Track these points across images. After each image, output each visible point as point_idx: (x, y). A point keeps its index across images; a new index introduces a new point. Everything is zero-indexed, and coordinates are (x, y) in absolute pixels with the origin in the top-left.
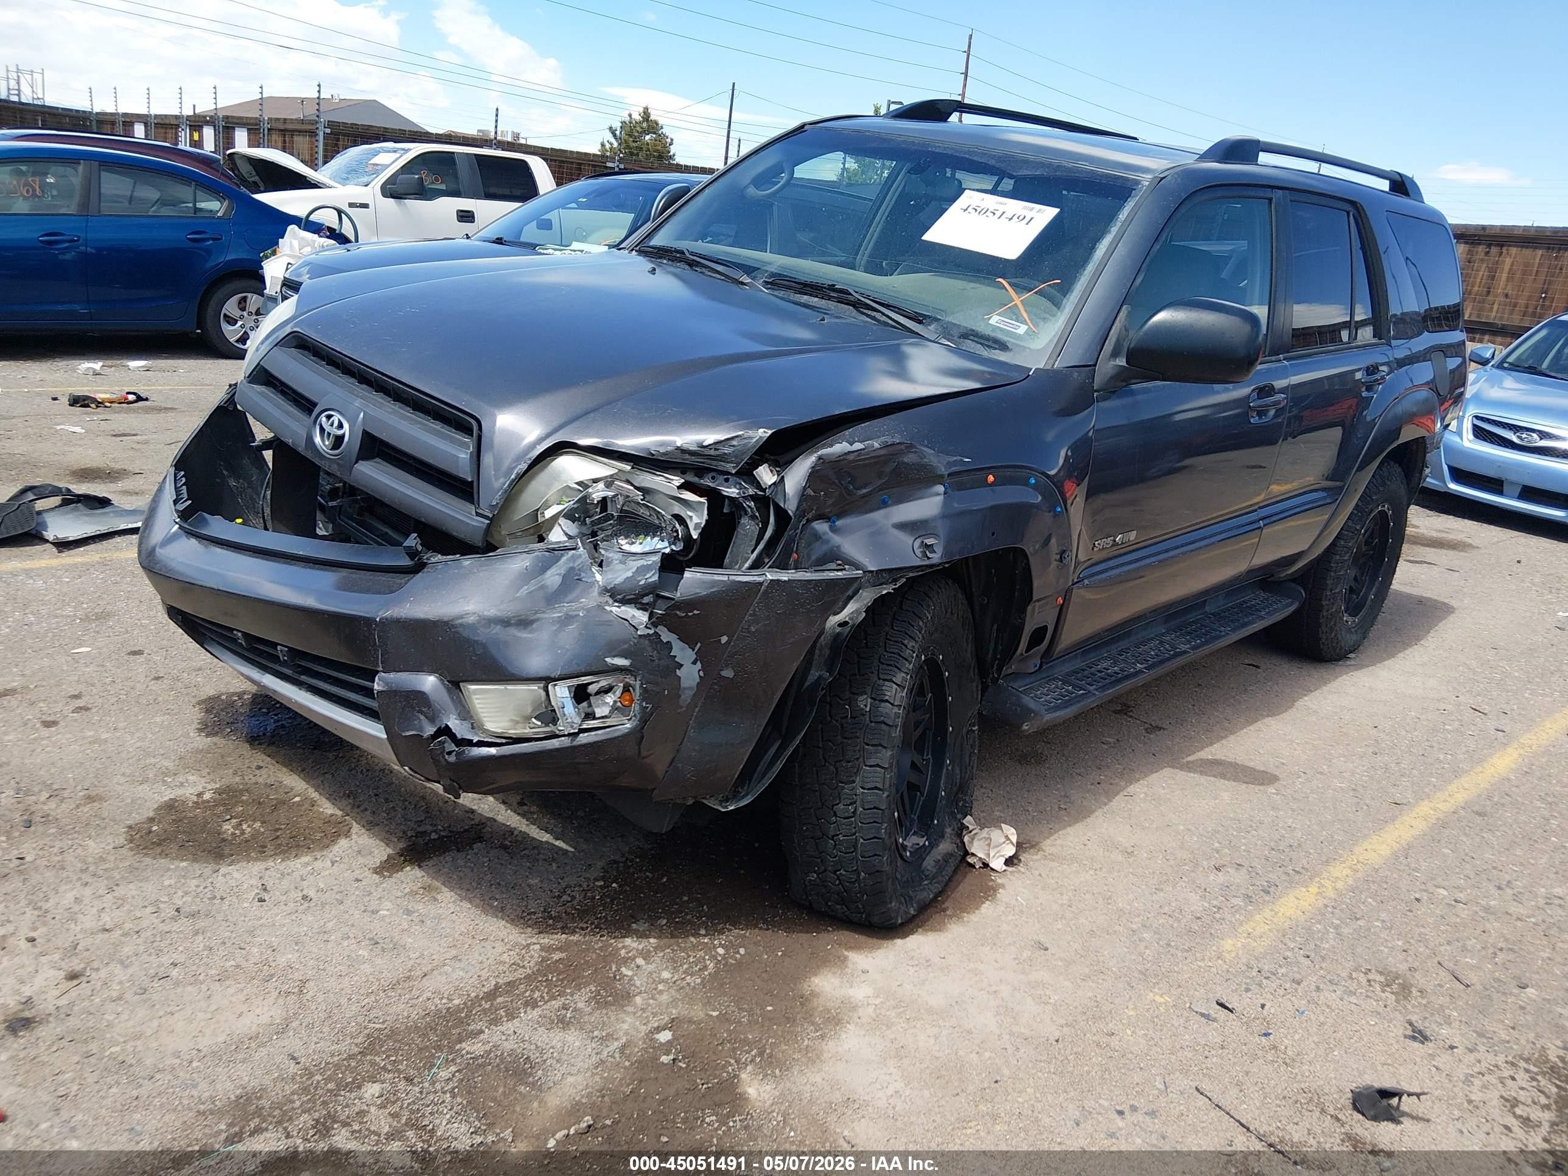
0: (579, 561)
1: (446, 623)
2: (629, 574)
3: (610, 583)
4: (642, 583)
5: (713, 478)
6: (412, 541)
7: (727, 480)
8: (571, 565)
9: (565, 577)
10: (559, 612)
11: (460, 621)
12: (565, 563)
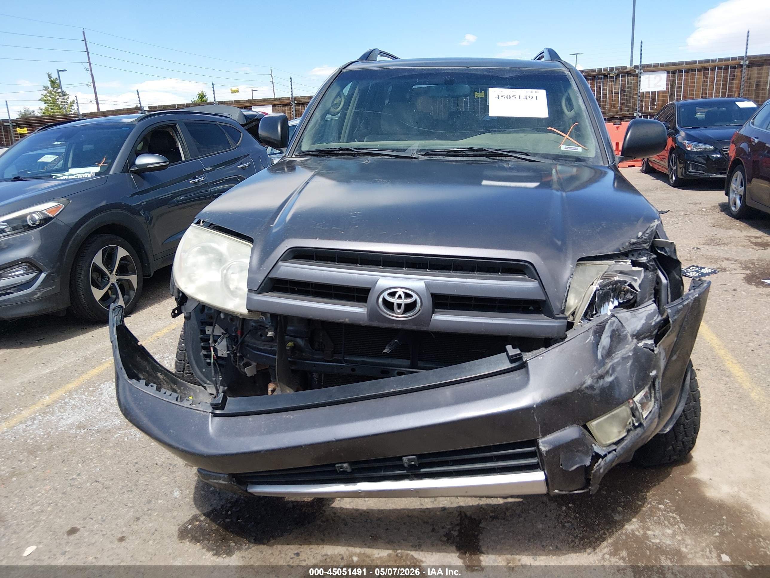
0: (615, 325)
1: (578, 391)
2: (643, 321)
3: (635, 331)
4: (653, 324)
5: (633, 255)
6: (512, 351)
7: (640, 254)
8: (612, 329)
9: (612, 337)
10: (617, 358)
11: (585, 386)
12: (609, 329)
